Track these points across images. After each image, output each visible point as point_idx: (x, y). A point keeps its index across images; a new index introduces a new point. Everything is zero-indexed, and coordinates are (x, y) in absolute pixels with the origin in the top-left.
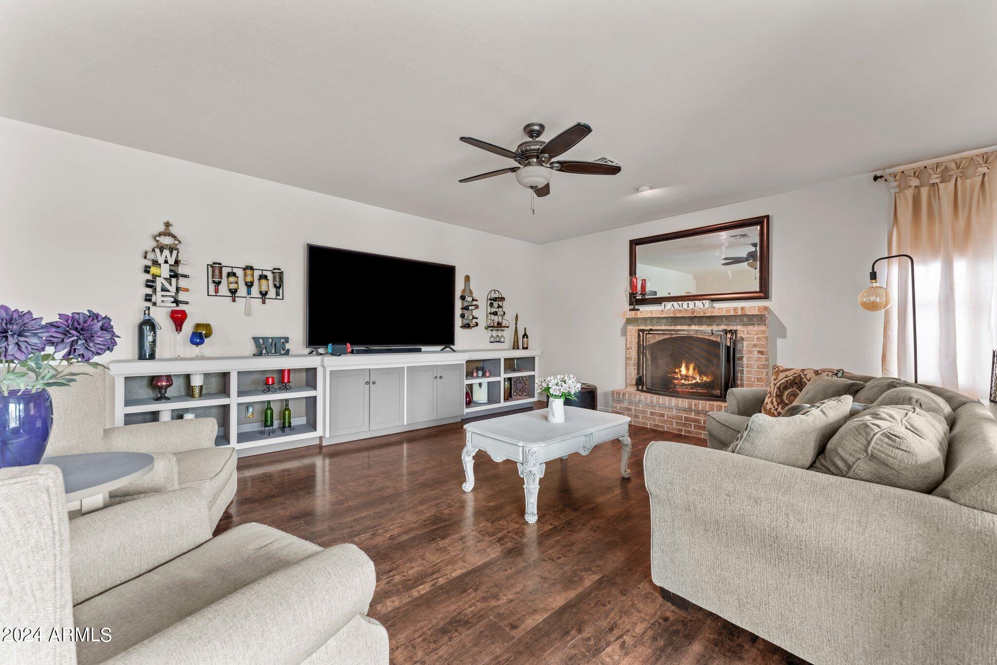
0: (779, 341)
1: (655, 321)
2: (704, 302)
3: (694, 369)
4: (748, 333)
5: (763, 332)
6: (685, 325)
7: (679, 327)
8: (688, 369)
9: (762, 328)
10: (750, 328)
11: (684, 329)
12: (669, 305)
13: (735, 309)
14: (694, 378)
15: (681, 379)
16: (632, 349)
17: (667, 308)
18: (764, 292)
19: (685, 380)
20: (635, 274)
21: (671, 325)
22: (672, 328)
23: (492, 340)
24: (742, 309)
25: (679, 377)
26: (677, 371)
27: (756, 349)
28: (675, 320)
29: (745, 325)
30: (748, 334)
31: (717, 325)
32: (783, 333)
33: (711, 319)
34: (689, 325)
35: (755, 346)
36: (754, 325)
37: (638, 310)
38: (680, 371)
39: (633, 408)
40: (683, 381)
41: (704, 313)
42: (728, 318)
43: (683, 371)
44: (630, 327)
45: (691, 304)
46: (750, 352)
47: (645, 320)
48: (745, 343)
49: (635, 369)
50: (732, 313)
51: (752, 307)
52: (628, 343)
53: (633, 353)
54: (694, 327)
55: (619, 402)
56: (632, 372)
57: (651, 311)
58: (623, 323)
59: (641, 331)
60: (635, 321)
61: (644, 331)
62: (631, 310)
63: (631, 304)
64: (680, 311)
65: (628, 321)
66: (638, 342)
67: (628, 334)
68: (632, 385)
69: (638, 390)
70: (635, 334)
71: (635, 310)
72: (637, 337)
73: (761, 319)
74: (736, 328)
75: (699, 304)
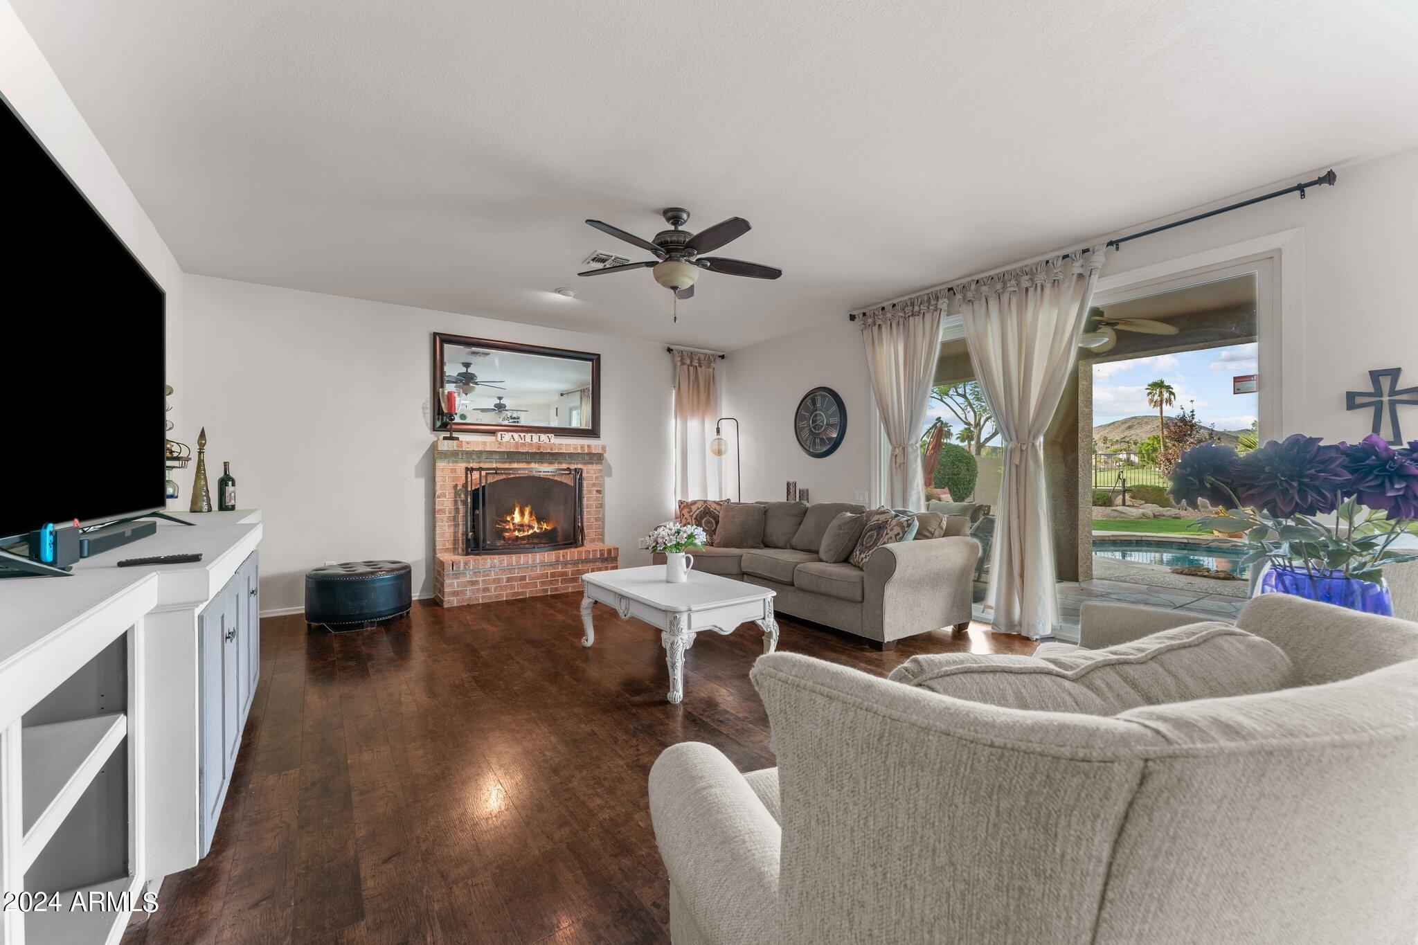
0: (607, 480)
1: (484, 456)
2: (550, 436)
3: (531, 514)
4: (587, 472)
5: (600, 471)
6: (522, 462)
7: (515, 465)
8: (522, 514)
9: (599, 467)
10: (590, 466)
11: (522, 468)
12: (507, 437)
13: (582, 447)
14: (531, 527)
15: (514, 530)
16: (445, 496)
17: (504, 440)
19: (519, 531)
20: (443, 387)
21: (505, 462)
22: (507, 466)
24: (589, 446)
25: (512, 527)
26: (509, 519)
27: (595, 489)
28: (512, 456)
29: (588, 464)
30: (589, 471)
31: (559, 463)
32: (610, 475)
33: (552, 457)
34: (528, 463)
35: (594, 485)
36: (592, 463)
37: (457, 439)
38: (513, 519)
40: (516, 533)
41: (551, 449)
42: (572, 456)
43: (517, 517)
44: (441, 464)
45: (535, 437)
46: (590, 492)
47: (469, 455)
48: (587, 482)
49: (450, 526)
50: (579, 451)
51: (591, 445)
52: (438, 487)
53: (446, 503)
54: (533, 465)
55: (457, 576)
56: (445, 532)
57: (484, 443)
58: (416, 456)
59: (469, 470)
60: (454, 455)
61: (472, 470)
62: (445, 438)
63: (434, 429)
64: (524, 445)
65: (433, 455)
66: (456, 486)
67: (438, 474)
68: (447, 550)
69: (467, 554)
70: (450, 475)
71: (451, 438)
72: (454, 479)
73: (597, 458)
74: (579, 466)
75: (544, 437)
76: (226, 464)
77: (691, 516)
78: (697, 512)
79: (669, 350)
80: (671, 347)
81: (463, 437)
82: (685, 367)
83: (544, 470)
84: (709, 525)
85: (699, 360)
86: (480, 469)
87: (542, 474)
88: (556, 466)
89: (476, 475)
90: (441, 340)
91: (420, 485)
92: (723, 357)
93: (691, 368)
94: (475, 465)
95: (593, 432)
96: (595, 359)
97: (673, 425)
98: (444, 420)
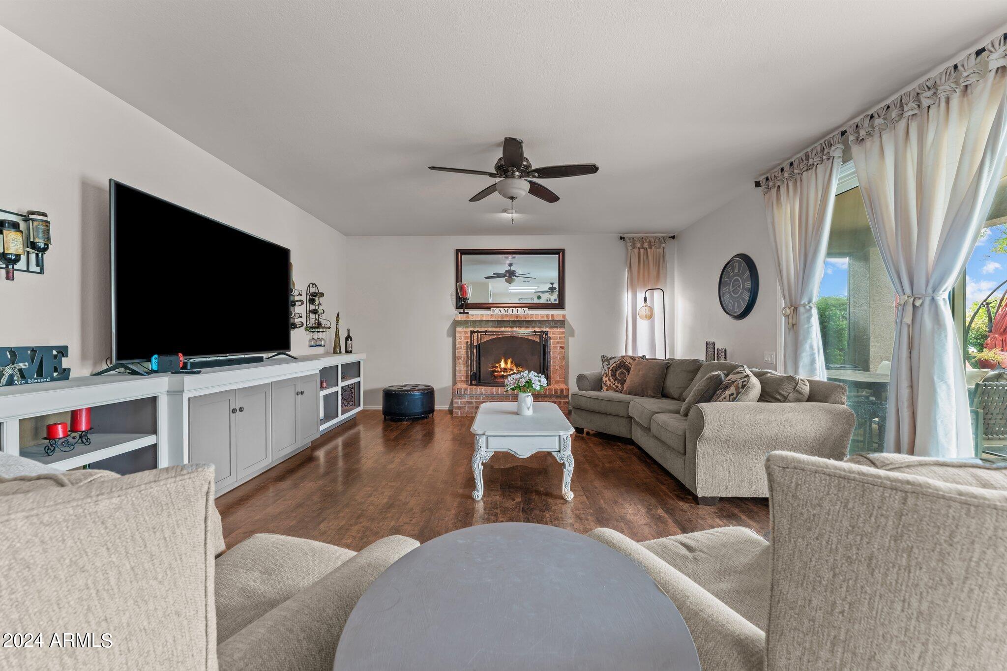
0: (570, 339)
1: (483, 324)
2: (525, 309)
3: (512, 363)
4: (553, 334)
5: (563, 333)
6: (508, 327)
7: (503, 329)
8: (506, 363)
9: (562, 330)
10: (555, 330)
11: (507, 331)
12: (497, 311)
13: (547, 316)
14: (512, 370)
15: (501, 372)
16: (461, 349)
17: (495, 313)
19: (504, 372)
20: (461, 281)
21: (497, 327)
22: (498, 329)
23: (313, 343)
24: (552, 315)
25: (499, 370)
26: (497, 365)
27: (559, 345)
28: (501, 323)
29: (552, 327)
30: (555, 333)
31: (533, 327)
32: (572, 334)
33: (527, 323)
34: (512, 327)
35: (558, 343)
36: (557, 327)
37: (468, 313)
38: (500, 365)
41: (525, 318)
42: (541, 323)
43: (503, 364)
44: (459, 329)
45: (515, 310)
46: (555, 347)
47: (475, 322)
48: (552, 341)
49: (464, 366)
50: (545, 319)
51: (557, 313)
52: (457, 343)
53: (462, 352)
54: (515, 329)
55: (460, 397)
56: (462, 369)
57: (482, 315)
58: (447, 325)
59: (472, 332)
60: (465, 323)
61: (474, 332)
62: (460, 313)
63: (457, 308)
64: (507, 316)
65: (456, 323)
66: (467, 342)
67: (457, 334)
68: (462, 381)
69: (471, 384)
70: (463, 333)
71: (464, 313)
72: (466, 338)
73: (561, 323)
74: (547, 329)
75: (521, 310)
76: (348, 330)
77: (609, 368)
78: (614, 365)
79: (621, 238)
80: (625, 236)
81: (472, 312)
82: (636, 250)
83: (522, 332)
84: (622, 376)
85: (650, 242)
86: (478, 332)
87: (520, 335)
88: (531, 330)
89: (475, 335)
90: (461, 253)
91: (450, 340)
92: (673, 237)
93: (642, 251)
94: (476, 330)
95: (560, 305)
96: (559, 252)
97: (627, 297)
98: (462, 303)
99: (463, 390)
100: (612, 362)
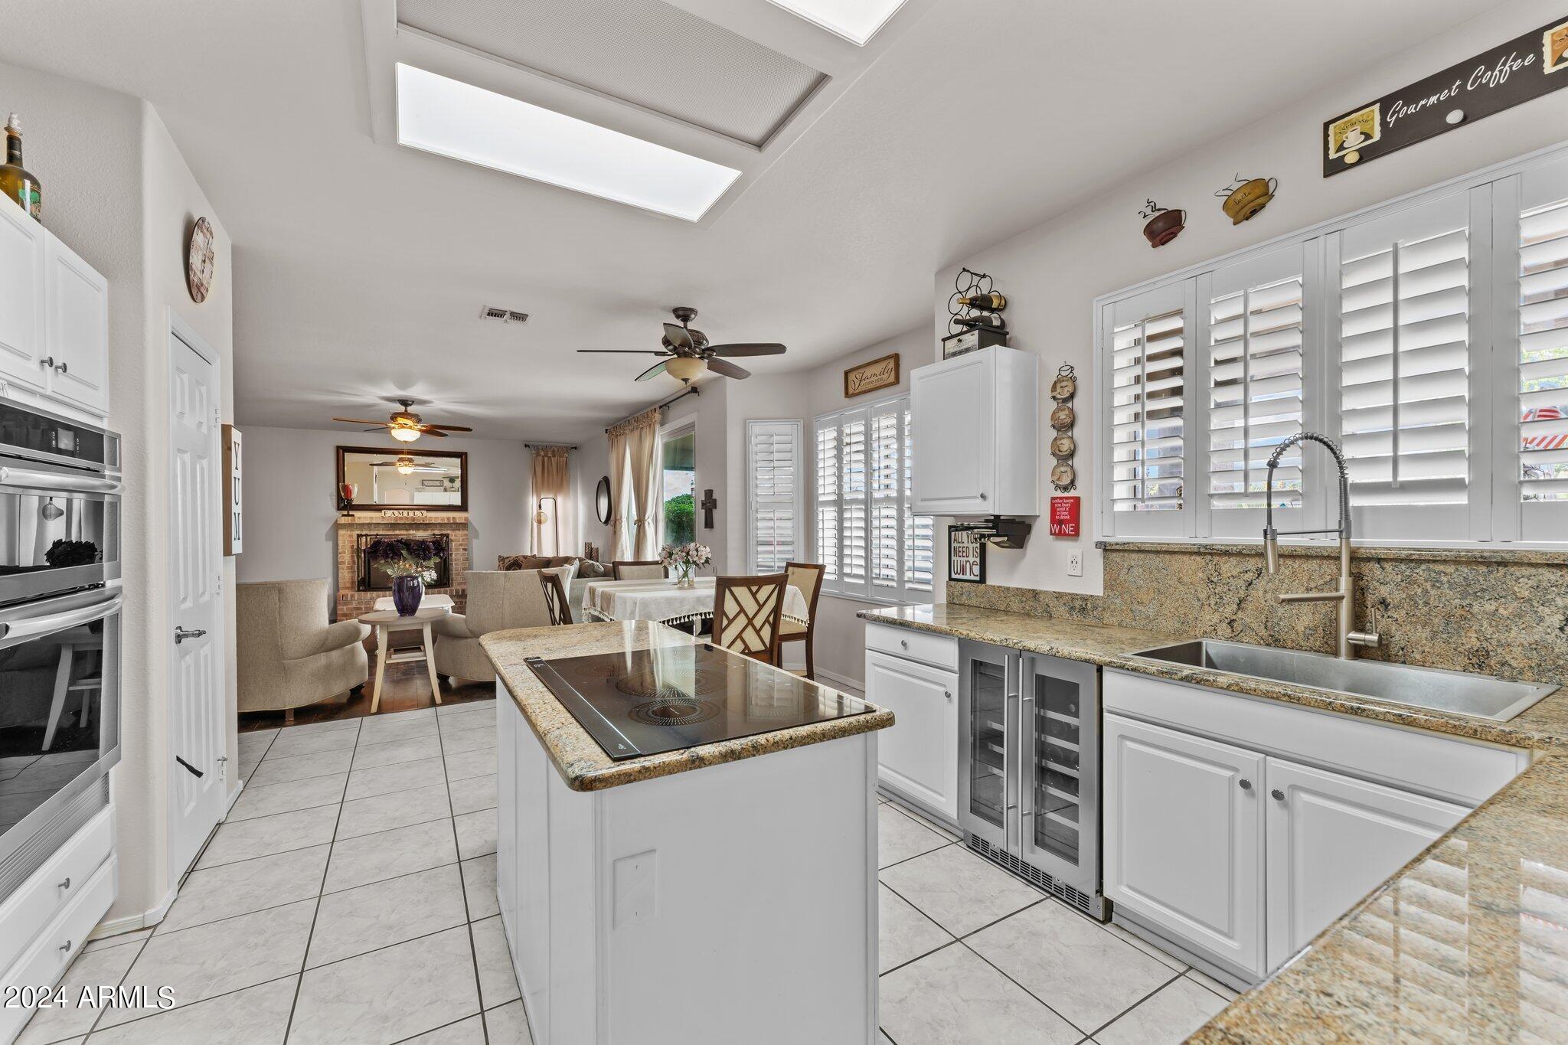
0: (474, 541)
1: (373, 526)
2: (423, 512)
5: (467, 535)
6: (403, 530)
7: (397, 532)
9: (465, 532)
10: (457, 532)
11: (402, 534)
12: (389, 513)
13: (448, 519)
16: (345, 553)
17: (387, 515)
18: (463, 507)
20: (344, 482)
21: (389, 530)
22: (391, 533)
24: (453, 518)
27: (461, 547)
28: (394, 526)
29: (454, 530)
30: (456, 537)
31: (431, 530)
32: (477, 536)
33: (426, 526)
34: (407, 530)
35: (461, 545)
36: (459, 529)
37: (353, 515)
39: (363, 606)
41: (424, 520)
42: (441, 525)
44: (341, 532)
45: (411, 513)
46: (457, 549)
47: (362, 526)
48: (453, 544)
49: (348, 572)
50: (446, 522)
51: (459, 516)
52: (340, 547)
53: (346, 557)
54: (411, 532)
55: (346, 604)
56: (346, 575)
57: (371, 518)
58: (326, 527)
59: (359, 536)
60: (350, 526)
61: (362, 536)
62: (344, 515)
63: (339, 509)
64: (401, 518)
65: (337, 526)
66: (352, 547)
67: (340, 538)
68: (347, 588)
69: (359, 590)
70: (346, 539)
71: (348, 515)
72: (351, 542)
73: (464, 526)
74: (449, 532)
75: (418, 513)
79: (526, 446)
80: (529, 444)
81: (358, 514)
82: (540, 458)
83: (420, 535)
85: (553, 451)
86: (366, 535)
87: (417, 538)
88: (430, 532)
89: (364, 539)
90: (342, 451)
91: (330, 544)
92: (576, 448)
93: (546, 459)
94: (364, 533)
96: (462, 456)
97: (532, 501)
98: (345, 503)
99: (349, 597)
100: (506, 561)
